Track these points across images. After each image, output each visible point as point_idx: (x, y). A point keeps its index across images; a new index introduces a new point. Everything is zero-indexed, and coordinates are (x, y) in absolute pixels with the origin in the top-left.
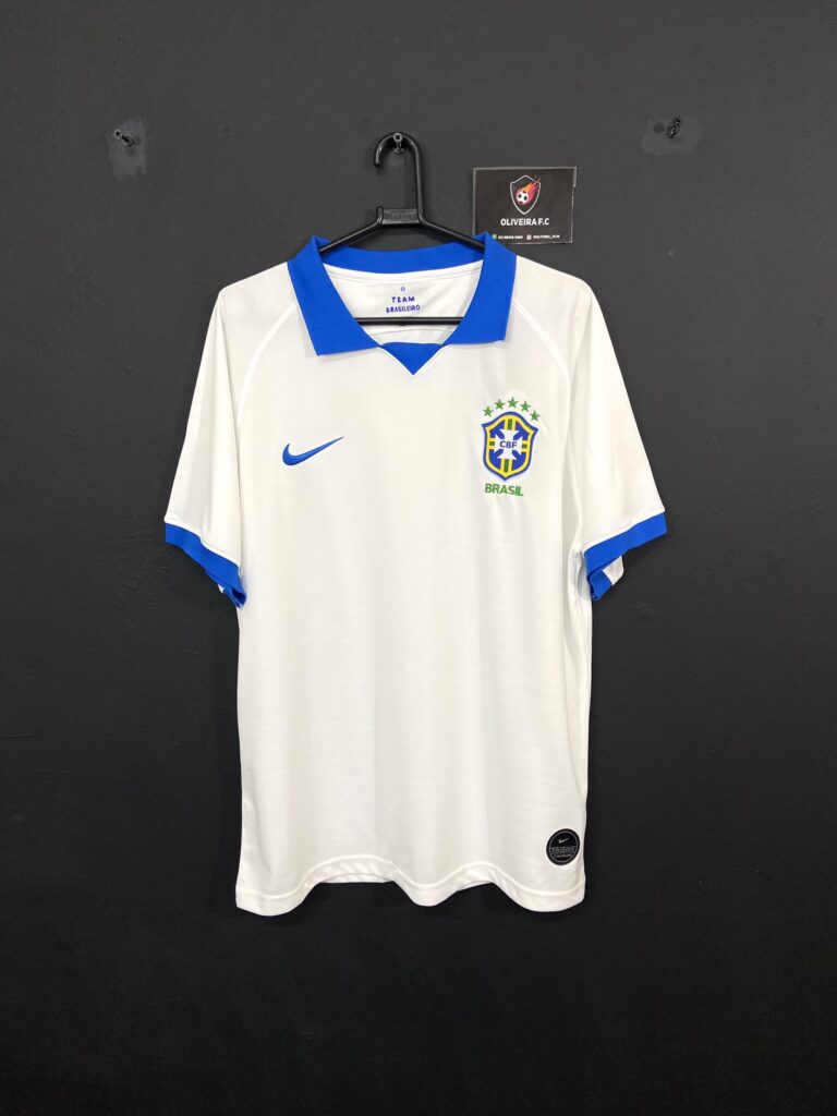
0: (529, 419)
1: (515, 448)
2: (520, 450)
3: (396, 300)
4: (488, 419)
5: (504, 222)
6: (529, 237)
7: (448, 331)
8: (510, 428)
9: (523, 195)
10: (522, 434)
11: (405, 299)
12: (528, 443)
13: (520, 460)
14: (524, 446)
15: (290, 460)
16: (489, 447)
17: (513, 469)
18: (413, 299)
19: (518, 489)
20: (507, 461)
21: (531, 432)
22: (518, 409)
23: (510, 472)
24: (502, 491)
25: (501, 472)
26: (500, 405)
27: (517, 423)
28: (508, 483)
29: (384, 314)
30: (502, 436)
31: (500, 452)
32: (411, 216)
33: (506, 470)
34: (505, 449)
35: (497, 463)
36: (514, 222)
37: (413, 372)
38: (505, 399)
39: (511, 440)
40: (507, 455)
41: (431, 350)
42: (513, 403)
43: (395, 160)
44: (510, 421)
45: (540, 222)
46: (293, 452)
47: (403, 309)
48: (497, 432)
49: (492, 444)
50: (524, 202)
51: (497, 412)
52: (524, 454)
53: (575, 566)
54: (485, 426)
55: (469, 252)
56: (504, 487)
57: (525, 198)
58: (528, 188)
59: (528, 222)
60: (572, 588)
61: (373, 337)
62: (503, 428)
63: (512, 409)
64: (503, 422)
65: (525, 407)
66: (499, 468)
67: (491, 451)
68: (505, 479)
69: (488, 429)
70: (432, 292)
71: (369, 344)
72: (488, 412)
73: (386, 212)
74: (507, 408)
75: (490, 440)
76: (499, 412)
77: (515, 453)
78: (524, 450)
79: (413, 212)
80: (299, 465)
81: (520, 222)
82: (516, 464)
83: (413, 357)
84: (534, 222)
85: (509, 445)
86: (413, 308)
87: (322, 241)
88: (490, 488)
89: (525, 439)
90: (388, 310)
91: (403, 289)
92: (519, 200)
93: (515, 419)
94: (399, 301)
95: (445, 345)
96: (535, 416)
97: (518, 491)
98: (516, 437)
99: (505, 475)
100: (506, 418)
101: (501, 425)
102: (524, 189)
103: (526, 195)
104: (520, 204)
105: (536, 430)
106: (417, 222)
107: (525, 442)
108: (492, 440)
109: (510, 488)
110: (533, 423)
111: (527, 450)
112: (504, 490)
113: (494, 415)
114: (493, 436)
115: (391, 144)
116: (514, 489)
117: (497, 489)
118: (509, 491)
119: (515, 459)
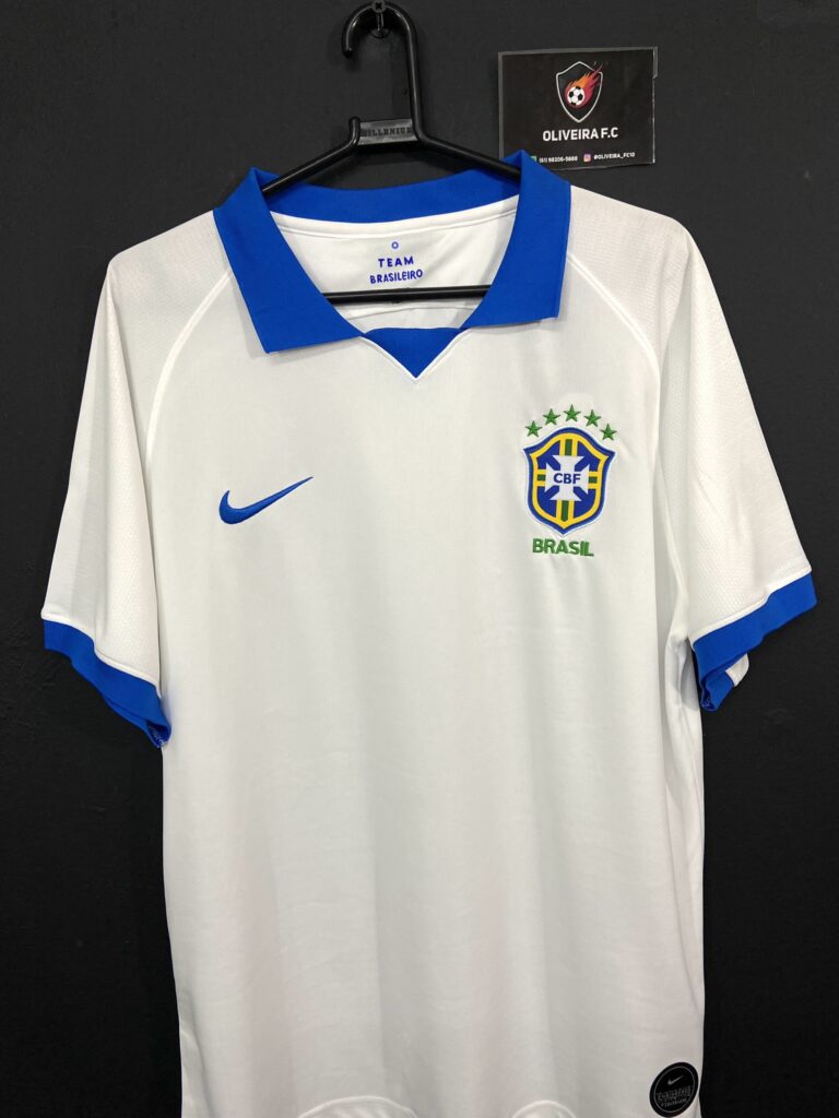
0: (598, 437)
1: (578, 484)
2: (585, 486)
3: (385, 263)
4: (533, 441)
5: (549, 136)
6: (587, 158)
7: (467, 307)
8: (568, 452)
9: (577, 93)
10: (588, 461)
11: (398, 262)
12: (598, 474)
13: (586, 503)
14: (592, 480)
15: (230, 515)
16: (536, 483)
17: (576, 515)
18: (410, 261)
19: (585, 546)
20: (565, 504)
21: (603, 458)
22: (581, 424)
23: (571, 520)
24: (559, 550)
25: (557, 520)
26: (551, 418)
27: (580, 445)
28: (568, 538)
29: (367, 286)
30: (556, 466)
31: (555, 490)
32: (401, 131)
33: (564, 518)
34: (562, 485)
35: (549, 506)
36: (564, 135)
37: (416, 377)
38: (560, 408)
39: (572, 472)
40: (566, 494)
41: (441, 338)
42: (572, 414)
43: (375, 50)
44: (569, 443)
45: (603, 134)
46: (235, 503)
47: (396, 277)
48: (548, 460)
49: (542, 478)
50: (579, 103)
51: (547, 430)
52: (592, 492)
53: (677, 661)
54: (529, 451)
55: (497, 185)
56: (562, 543)
57: (580, 97)
58: (583, 81)
59: (585, 134)
60: (672, 693)
61: (352, 322)
62: (558, 454)
63: (571, 424)
64: (557, 444)
65: (592, 419)
66: (554, 515)
67: (541, 489)
68: (563, 531)
69: (535, 455)
70: (440, 249)
71: (348, 332)
72: (533, 430)
73: (364, 126)
74: (562, 423)
75: (537, 472)
76: (551, 429)
77: (577, 491)
78: (593, 486)
79: (409, 124)
80: (245, 522)
81: (573, 134)
82: (580, 508)
83: (415, 350)
84: (595, 134)
85: (567, 479)
86: (412, 274)
87: (267, 175)
88: (541, 546)
89: (593, 468)
90: (373, 280)
91: (395, 245)
92: (570, 100)
93: (576, 438)
94: (389, 265)
95: (463, 328)
96: (608, 433)
97: (584, 549)
98: (579, 467)
99: (564, 525)
100: (562, 438)
101: (555, 449)
102: (576, 83)
103: (582, 92)
104: (571, 107)
105: (610, 454)
106: (414, 138)
107: (594, 474)
108: (542, 472)
109: (571, 545)
110: (607, 444)
111: (597, 486)
112: (563, 547)
113: (543, 434)
114: (542, 466)
115: (368, 22)
116: (578, 546)
117: (552, 547)
118: (570, 549)
119: (578, 499)
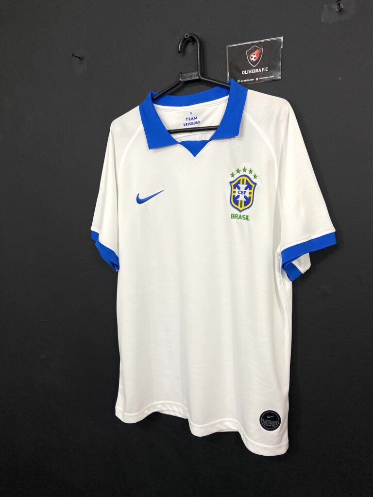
0: (252, 178)
1: (246, 194)
2: (248, 195)
3: (188, 119)
4: (232, 179)
5: (244, 73)
6: (257, 79)
7: (211, 133)
8: (243, 183)
9: (254, 56)
10: (249, 187)
11: (192, 119)
12: (252, 191)
13: (248, 201)
14: (250, 193)
15: (140, 201)
16: (233, 194)
17: (245, 206)
18: (196, 118)
19: (247, 216)
20: (241, 201)
21: (253, 185)
22: (247, 173)
24: (239, 218)
26: (238, 171)
27: (247, 181)
28: (243, 213)
29: (183, 127)
30: (239, 188)
31: (238, 196)
32: (195, 76)
33: (241, 207)
34: (241, 195)
35: (236, 202)
36: (249, 72)
37: (195, 156)
38: (241, 169)
39: (244, 190)
40: (242, 198)
41: (203, 144)
43: (190, 48)
44: (243, 180)
45: (263, 70)
46: (141, 197)
47: (192, 124)
48: (237, 186)
49: (234, 192)
50: (254, 60)
51: (237, 175)
52: (250, 197)
54: (231, 183)
55: (225, 91)
56: (240, 215)
57: (255, 58)
58: (256, 52)
59: (256, 71)
61: (176, 140)
62: (240, 184)
63: (244, 173)
64: (240, 180)
65: (251, 172)
66: (238, 205)
67: (234, 196)
68: (241, 211)
69: (233, 184)
70: (205, 114)
71: (174, 142)
72: (233, 175)
74: (242, 173)
75: (233, 190)
76: (238, 175)
77: (245, 197)
78: (250, 195)
79: (195, 73)
80: (143, 203)
81: (252, 71)
82: (246, 203)
83: (195, 148)
84: (260, 71)
85: (242, 193)
86: (197, 123)
87: (154, 93)
88: (233, 216)
89: (250, 189)
90: (184, 125)
91: (191, 113)
92: (251, 59)
93: (246, 178)
94: (189, 120)
95: (210, 140)
96: (255, 177)
97: (247, 218)
98: (246, 189)
99: (241, 209)
100: (241, 178)
101: (239, 182)
102: (253, 53)
103: (255, 56)
105: (255, 184)
106: (198, 78)
107: (250, 191)
108: (235, 190)
109: (243, 216)
110: (254, 180)
111: (251, 196)
112: (240, 217)
113: (236, 177)
114: (235, 188)
115: (186, 42)
116: (245, 217)
117: (237, 217)
118: (243, 218)
119: (245, 200)
